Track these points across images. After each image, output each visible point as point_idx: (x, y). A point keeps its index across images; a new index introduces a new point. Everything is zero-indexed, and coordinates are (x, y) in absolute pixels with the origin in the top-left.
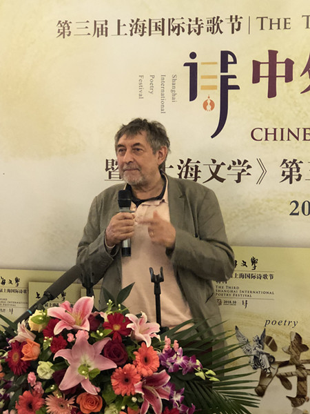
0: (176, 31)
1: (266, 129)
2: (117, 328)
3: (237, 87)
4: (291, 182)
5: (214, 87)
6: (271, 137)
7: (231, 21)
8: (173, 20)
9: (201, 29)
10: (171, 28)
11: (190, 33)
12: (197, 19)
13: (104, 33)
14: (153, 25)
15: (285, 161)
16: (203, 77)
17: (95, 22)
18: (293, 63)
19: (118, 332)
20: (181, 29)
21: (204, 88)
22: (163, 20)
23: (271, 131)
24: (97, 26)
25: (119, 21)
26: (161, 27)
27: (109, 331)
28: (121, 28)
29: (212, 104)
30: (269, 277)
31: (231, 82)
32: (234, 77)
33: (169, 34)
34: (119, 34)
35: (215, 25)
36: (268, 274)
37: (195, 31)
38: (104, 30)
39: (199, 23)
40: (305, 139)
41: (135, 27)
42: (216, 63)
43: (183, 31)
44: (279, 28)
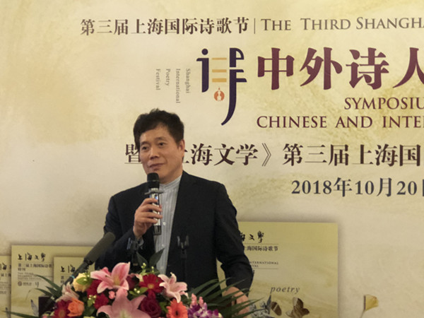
0: (190, 30)
1: (271, 118)
2: (151, 286)
3: (244, 80)
4: (293, 164)
5: (224, 80)
6: (275, 124)
7: (239, 22)
8: (187, 20)
9: (212, 29)
10: (185, 27)
11: (202, 32)
12: (208, 19)
13: (125, 31)
14: (169, 24)
15: (287, 145)
16: (214, 71)
17: (116, 21)
18: (293, 59)
19: (152, 290)
20: (194, 29)
21: (214, 80)
22: (178, 20)
23: (274, 119)
24: (118, 25)
25: (138, 21)
26: (176, 27)
27: (144, 289)
28: (140, 27)
29: (222, 95)
30: (273, 249)
31: (239, 75)
32: (242, 71)
33: (184, 33)
34: (138, 32)
35: (224, 26)
36: (273, 246)
37: (207, 30)
38: (125, 28)
39: (210, 23)
40: (304, 126)
41: (152, 26)
42: (226, 59)
43: (196, 30)
44: (280, 29)
